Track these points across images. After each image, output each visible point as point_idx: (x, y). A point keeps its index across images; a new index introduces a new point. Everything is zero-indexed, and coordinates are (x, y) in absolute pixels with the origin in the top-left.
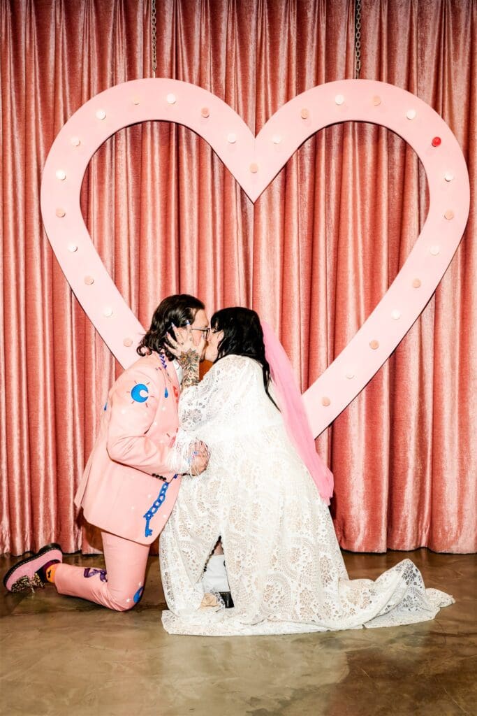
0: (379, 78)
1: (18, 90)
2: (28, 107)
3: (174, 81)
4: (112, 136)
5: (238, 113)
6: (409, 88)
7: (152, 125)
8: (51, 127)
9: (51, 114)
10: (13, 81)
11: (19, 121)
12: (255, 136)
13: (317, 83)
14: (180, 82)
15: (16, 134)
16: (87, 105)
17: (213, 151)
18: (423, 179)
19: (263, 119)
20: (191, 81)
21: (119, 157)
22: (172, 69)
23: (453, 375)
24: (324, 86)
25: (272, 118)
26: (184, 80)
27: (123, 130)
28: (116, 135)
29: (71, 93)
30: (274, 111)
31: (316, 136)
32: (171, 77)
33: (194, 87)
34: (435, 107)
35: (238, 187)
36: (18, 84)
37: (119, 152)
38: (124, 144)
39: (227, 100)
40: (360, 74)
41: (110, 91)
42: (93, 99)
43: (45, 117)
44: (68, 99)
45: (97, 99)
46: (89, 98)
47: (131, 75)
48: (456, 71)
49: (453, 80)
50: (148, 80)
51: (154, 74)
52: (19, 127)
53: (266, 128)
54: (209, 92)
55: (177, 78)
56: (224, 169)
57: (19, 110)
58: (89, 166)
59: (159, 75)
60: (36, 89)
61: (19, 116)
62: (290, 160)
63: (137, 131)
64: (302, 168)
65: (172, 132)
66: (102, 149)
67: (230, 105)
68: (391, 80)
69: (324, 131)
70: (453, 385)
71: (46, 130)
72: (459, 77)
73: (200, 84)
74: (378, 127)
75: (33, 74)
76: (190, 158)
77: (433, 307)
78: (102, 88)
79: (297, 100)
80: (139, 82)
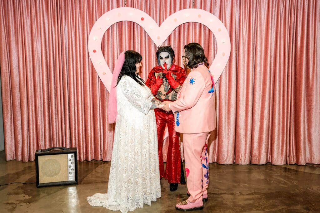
0: (201, 8)
1: (80, 9)
2: (83, 15)
3: (132, 8)
4: (111, 26)
5: (154, 19)
6: (211, 12)
7: (125, 23)
8: (91, 21)
9: (91, 17)
10: (78, 6)
11: (81, 19)
12: (159, 26)
13: (180, 9)
14: (134, 9)
15: (80, 24)
16: (103, 16)
17: (145, 31)
18: (215, 44)
19: (162, 20)
20: (138, 9)
21: (114, 32)
22: (131, 3)
23: (226, 106)
24: (183, 11)
25: (165, 21)
26: (136, 8)
27: (115, 24)
28: (113, 25)
29: (98, 10)
30: (166, 18)
31: (180, 27)
32: (131, 7)
33: (139, 10)
34: (220, 18)
35: (154, 44)
36: (80, 7)
37: (114, 31)
38: (116, 28)
39: (150, 15)
40: (195, 7)
41: (111, 11)
42: (105, 14)
43: (89, 18)
44: (97, 12)
45: (106, 14)
46: (104, 13)
47: (118, 6)
48: (227, 5)
49: (226, 8)
50: (124, 8)
51: (125, 5)
52: (81, 21)
53: (163, 24)
54: (144, 12)
55: (133, 7)
56: (149, 37)
57: (81, 16)
58: (104, 35)
59: (127, 6)
60: (86, 9)
61: (80, 17)
62: (171, 34)
63: (120, 24)
64: (175, 36)
65: (132, 24)
66: (108, 30)
67: (151, 16)
68: (205, 9)
69: (182, 25)
70: (226, 109)
71: (90, 22)
72: (228, 7)
73: (141, 9)
74: (200, 24)
75: (85, 4)
76: (138, 32)
77: (219, 83)
78: (108, 10)
79: (173, 15)
80: (121, 8)
